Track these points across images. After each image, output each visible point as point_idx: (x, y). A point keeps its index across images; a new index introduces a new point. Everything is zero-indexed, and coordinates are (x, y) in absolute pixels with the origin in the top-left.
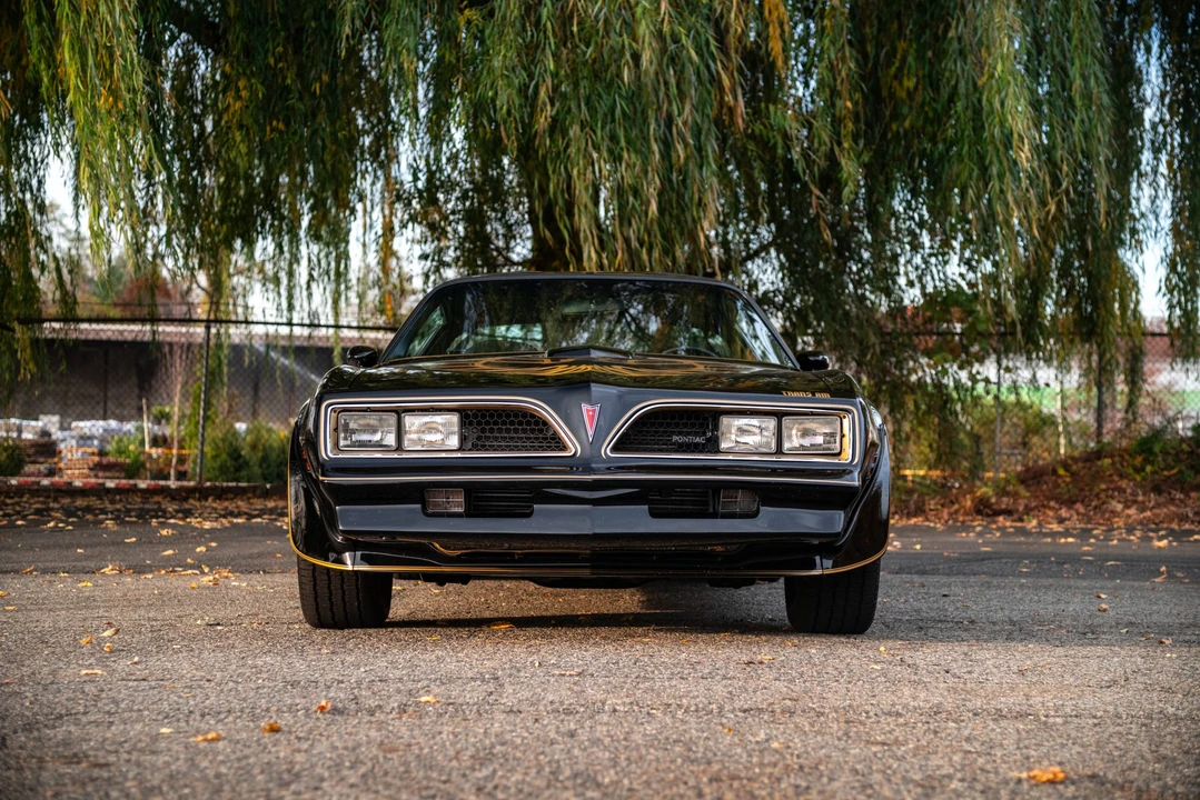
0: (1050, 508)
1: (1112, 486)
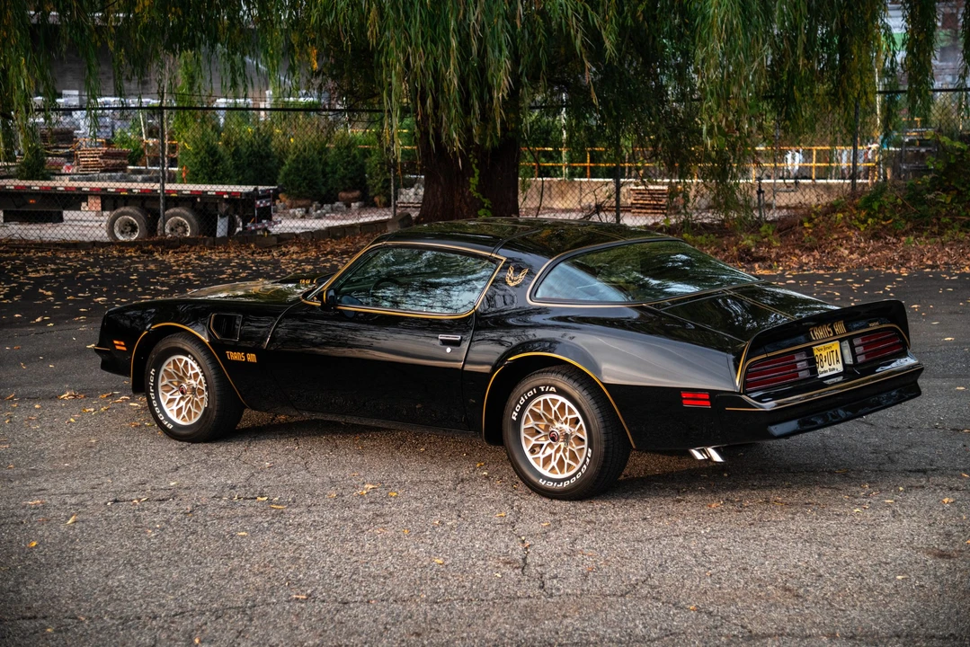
0: (796, 255)
1: (841, 236)
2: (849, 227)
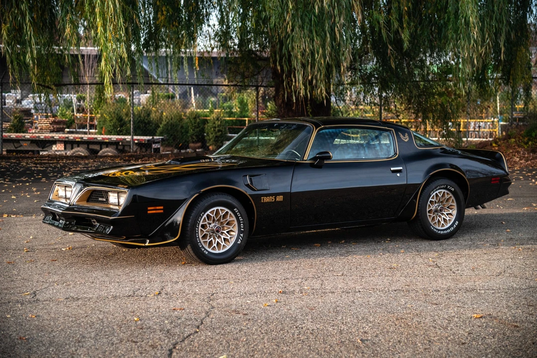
1: (514, 151)
2: (519, 146)
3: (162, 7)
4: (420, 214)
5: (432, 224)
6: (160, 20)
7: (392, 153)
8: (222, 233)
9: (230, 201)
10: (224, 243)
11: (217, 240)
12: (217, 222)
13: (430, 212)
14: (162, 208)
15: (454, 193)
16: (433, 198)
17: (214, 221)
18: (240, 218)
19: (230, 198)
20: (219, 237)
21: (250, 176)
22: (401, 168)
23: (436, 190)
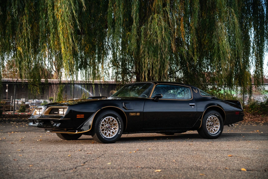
1: (245, 114)
3: (87, 44)
4: (203, 126)
5: (209, 131)
6: (86, 50)
7: (190, 97)
8: (111, 129)
9: (115, 114)
10: (112, 134)
11: (109, 132)
12: (109, 124)
13: (208, 125)
14: (83, 115)
15: (218, 117)
16: (209, 119)
17: (107, 123)
18: (120, 122)
19: (115, 112)
20: (110, 131)
21: (124, 103)
22: (194, 104)
23: (210, 116)
